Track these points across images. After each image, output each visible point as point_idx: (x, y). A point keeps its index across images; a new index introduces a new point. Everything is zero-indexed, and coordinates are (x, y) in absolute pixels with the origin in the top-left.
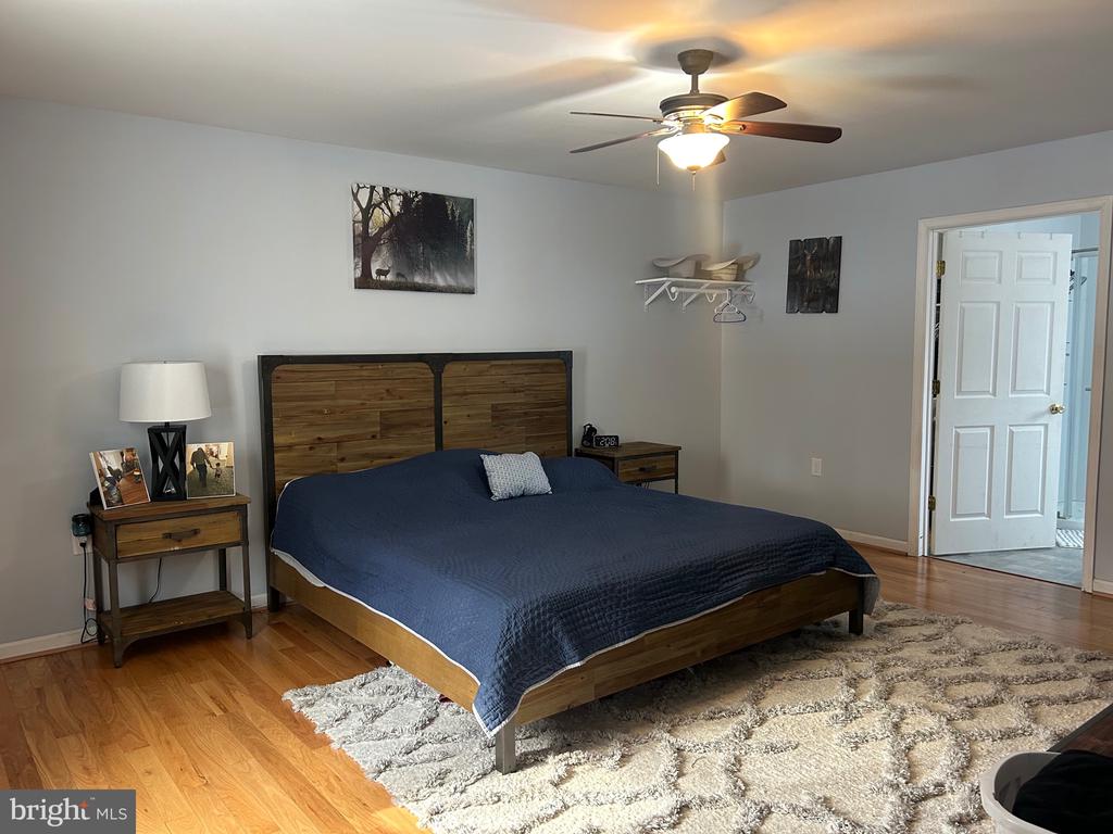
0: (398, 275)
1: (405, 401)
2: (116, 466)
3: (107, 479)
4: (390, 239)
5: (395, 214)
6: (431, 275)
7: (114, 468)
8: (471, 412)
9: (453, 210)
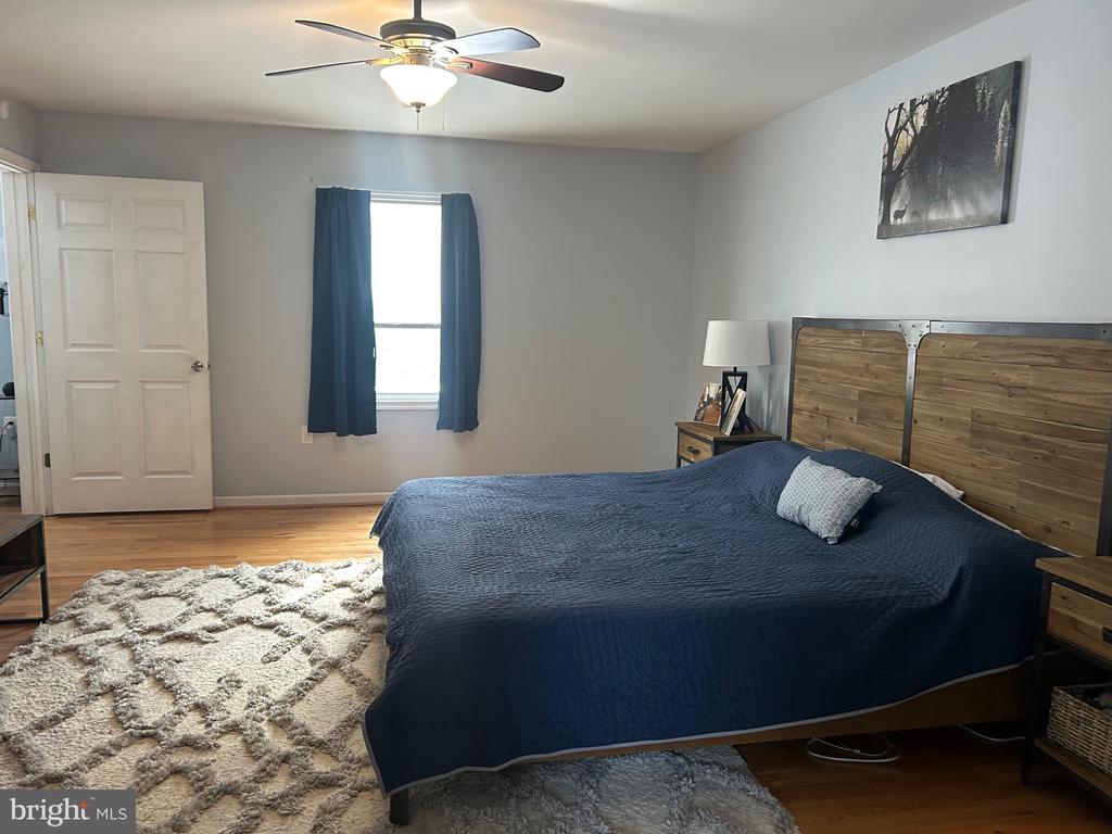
0: (915, 213)
1: (880, 382)
2: (712, 395)
3: (704, 402)
4: (910, 168)
5: (919, 130)
6: (948, 207)
7: (711, 396)
8: (945, 415)
9: (983, 95)
